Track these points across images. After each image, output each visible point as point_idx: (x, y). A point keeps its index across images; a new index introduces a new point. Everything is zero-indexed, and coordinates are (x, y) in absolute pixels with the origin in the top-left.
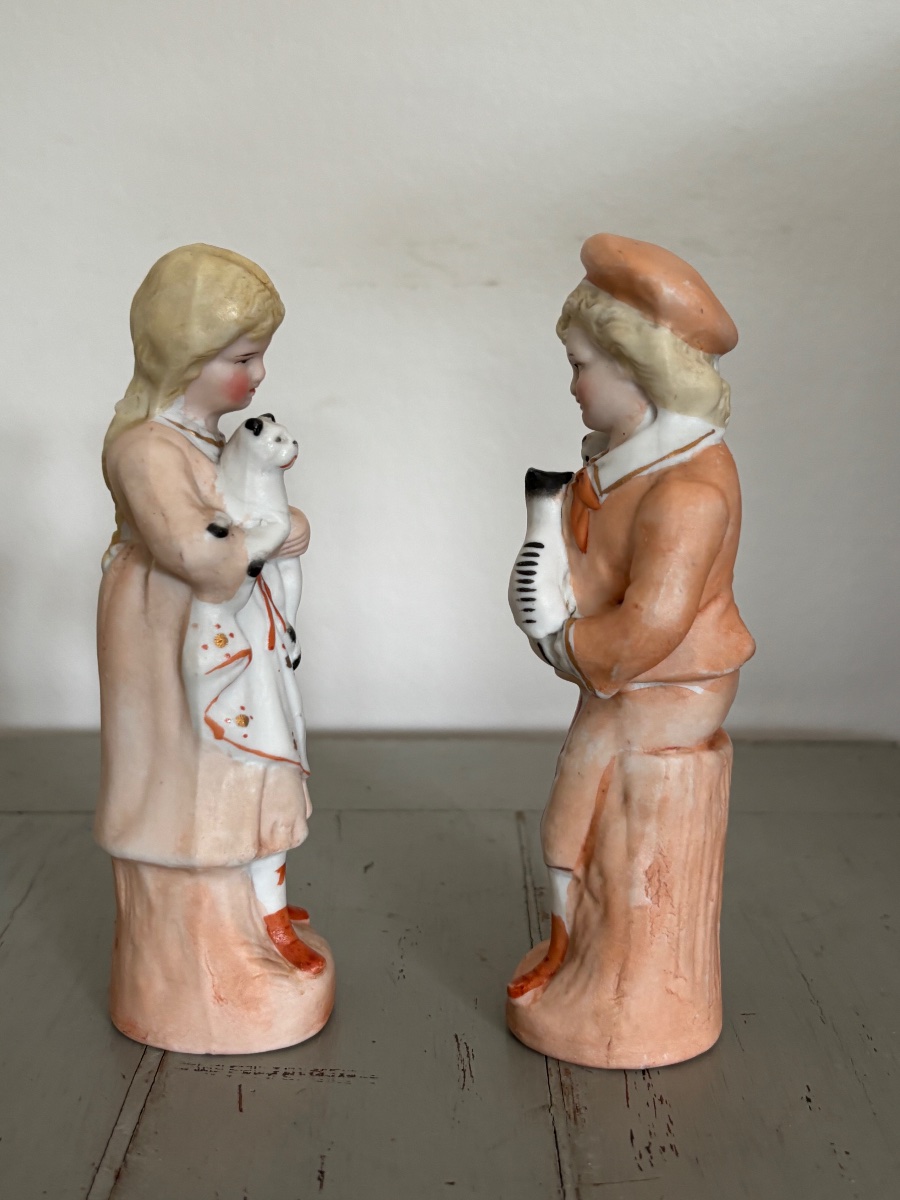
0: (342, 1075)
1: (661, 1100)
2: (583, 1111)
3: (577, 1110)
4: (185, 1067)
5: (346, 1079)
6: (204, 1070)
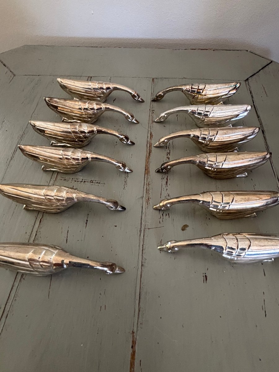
0: (97, 183)
1: (169, 195)
2: (150, 199)
3: (149, 199)
4: (61, 178)
5: (98, 184)
6: (66, 180)
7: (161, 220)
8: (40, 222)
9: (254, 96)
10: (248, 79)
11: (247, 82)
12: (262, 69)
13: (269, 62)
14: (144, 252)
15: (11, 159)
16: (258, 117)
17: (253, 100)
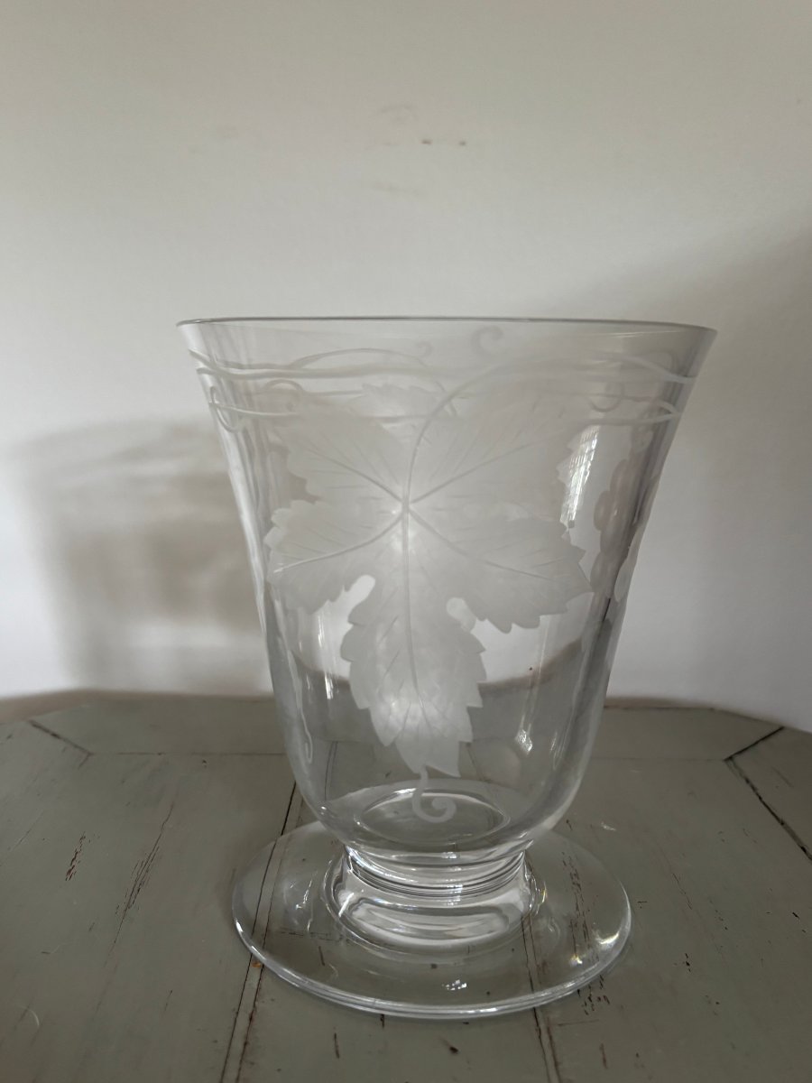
7: (588, 1008)
8: (251, 1019)
9: (756, 785)
10: (731, 758)
11: (731, 763)
12: (764, 739)
13: (777, 728)
14: (560, 1067)
15: (128, 906)
16: (782, 824)
17: (757, 794)
